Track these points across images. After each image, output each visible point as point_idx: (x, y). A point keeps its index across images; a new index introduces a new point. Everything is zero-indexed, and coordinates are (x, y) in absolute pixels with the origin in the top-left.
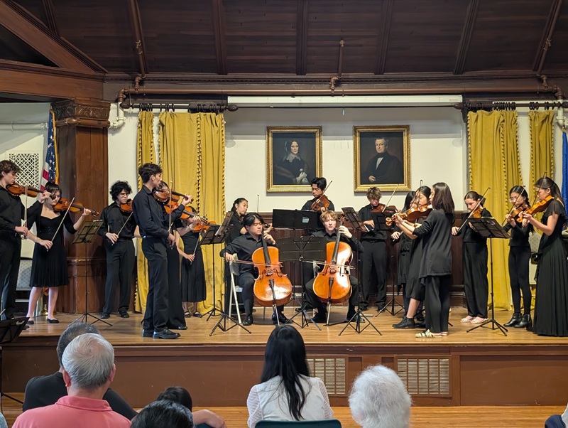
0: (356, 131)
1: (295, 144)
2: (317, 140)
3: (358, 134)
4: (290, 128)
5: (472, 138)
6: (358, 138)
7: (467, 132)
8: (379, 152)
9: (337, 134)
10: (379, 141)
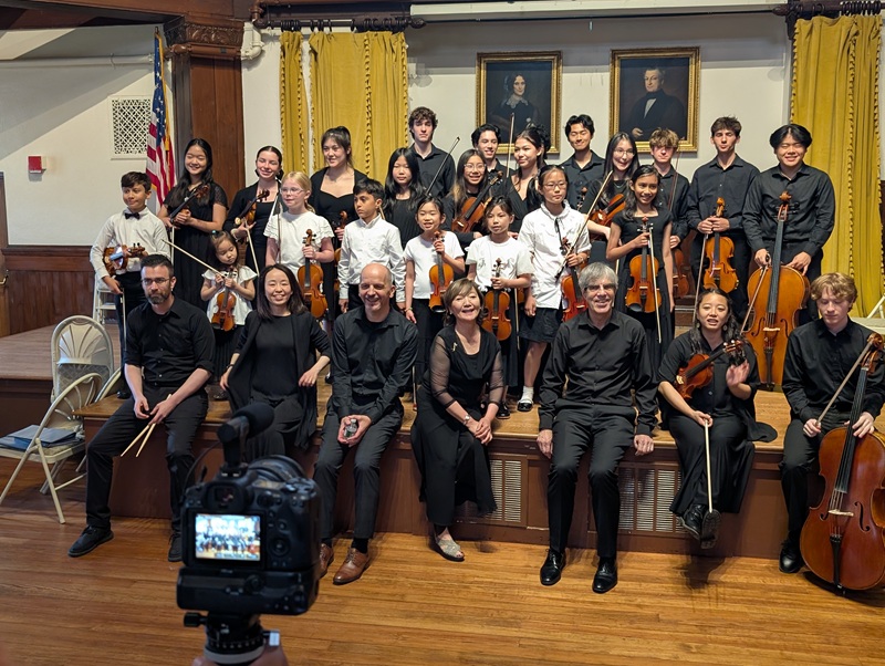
0: (613, 58)
1: (519, 79)
2: (554, 72)
3: (617, 62)
4: (512, 55)
5: (800, 63)
6: (617, 70)
7: (793, 54)
8: (650, 90)
9: (585, 63)
10: (650, 73)
